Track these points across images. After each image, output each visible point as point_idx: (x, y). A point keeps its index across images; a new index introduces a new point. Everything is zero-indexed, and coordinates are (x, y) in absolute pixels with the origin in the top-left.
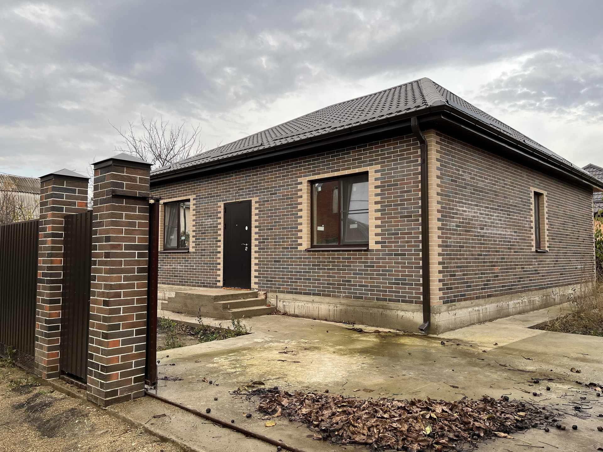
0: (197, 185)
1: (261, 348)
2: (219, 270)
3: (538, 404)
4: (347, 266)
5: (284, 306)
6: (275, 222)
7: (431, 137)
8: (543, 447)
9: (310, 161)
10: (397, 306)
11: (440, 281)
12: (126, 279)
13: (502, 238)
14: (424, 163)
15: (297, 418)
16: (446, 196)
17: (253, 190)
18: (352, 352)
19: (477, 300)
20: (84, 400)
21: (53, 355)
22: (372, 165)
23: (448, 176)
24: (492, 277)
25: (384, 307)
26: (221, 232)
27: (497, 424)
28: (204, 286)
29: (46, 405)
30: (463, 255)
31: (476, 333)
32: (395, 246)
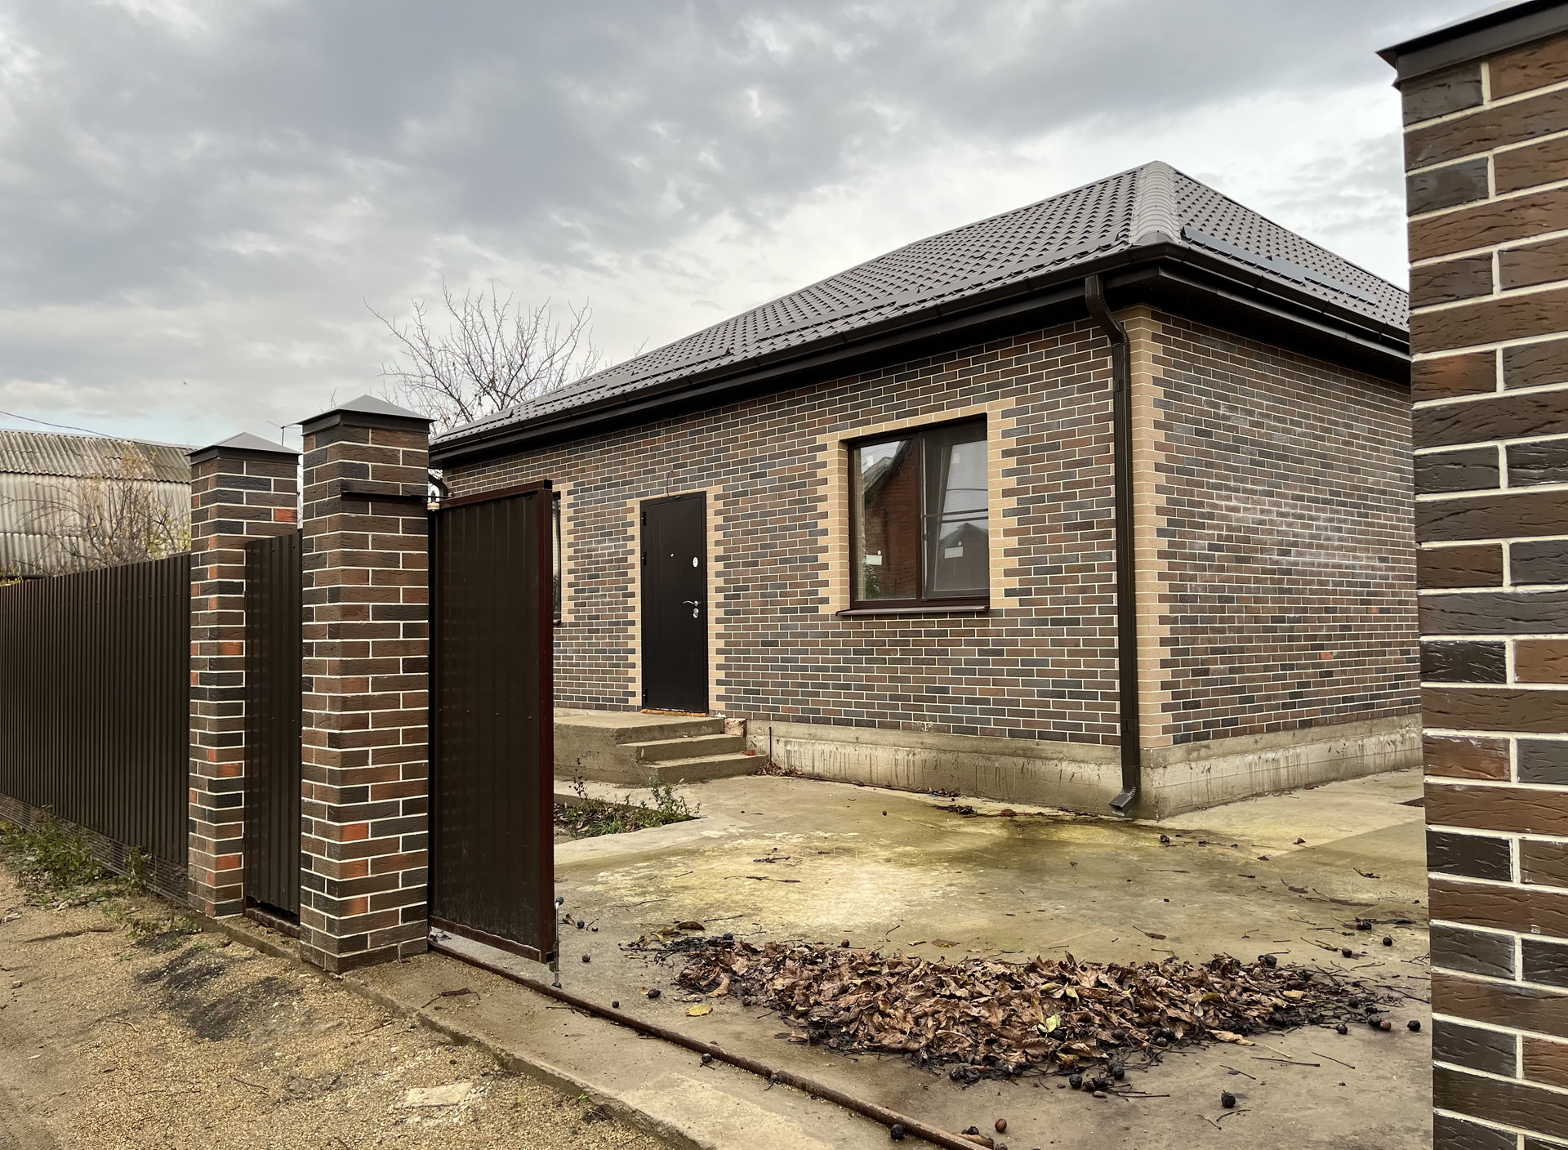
0: (576, 458)
1: (713, 851)
2: (633, 666)
3: (1346, 974)
4: (938, 653)
5: (788, 752)
6: (763, 547)
7: (1137, 323)
8: (1318, 1065)
9: (845, 391)
10: (1059, 749)
11: (1165, 686)
12: (378, 685)
13: (1342, 575)
14: (1121, 390)
15: (763, 998)
16: (1180, 471)
17: (710, 468)
18: (932, 860)
19: (1272, 735)
20: (294, 960)
21: (228, 863)
22: (995, 397)
23: (1187, 421)
24: (1314, 675)
25: (1026, 754)
26: (636, 573)
27: (1224, 1015)
28: (599, 707)
29: (210, 972)
30: (1231, 620)
31: (1261, 816)
32: (1053, 602)
